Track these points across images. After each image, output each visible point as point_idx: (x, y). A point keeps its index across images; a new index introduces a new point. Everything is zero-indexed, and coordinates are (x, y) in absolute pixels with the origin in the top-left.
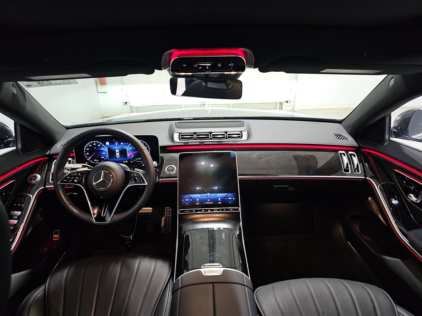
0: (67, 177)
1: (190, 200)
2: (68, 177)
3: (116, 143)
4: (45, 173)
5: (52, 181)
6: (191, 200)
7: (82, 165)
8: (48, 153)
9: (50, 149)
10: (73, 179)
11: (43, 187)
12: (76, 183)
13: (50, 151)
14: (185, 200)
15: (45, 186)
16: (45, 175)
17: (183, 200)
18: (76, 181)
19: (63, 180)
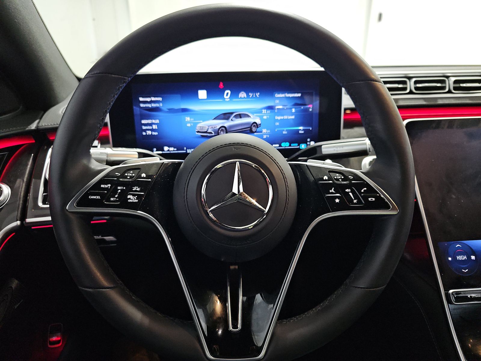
0: (102, 186)
1: (469, 257)
2: (106, 186)
3: (227, 93)
4: (25, 180)
5: (44, 203)
6: (473, 257)
7: (139, 153)
8: (33, 126)
9: (40, 116)
10: (124, 194)
11: (19, 223)
12: (133, 206)
13: (39, 123)
14: (454, 258)
15: (23, 218)
16: (24, 184)
17: (450, 259)
18: (132, 199)
19: (87, 194)
